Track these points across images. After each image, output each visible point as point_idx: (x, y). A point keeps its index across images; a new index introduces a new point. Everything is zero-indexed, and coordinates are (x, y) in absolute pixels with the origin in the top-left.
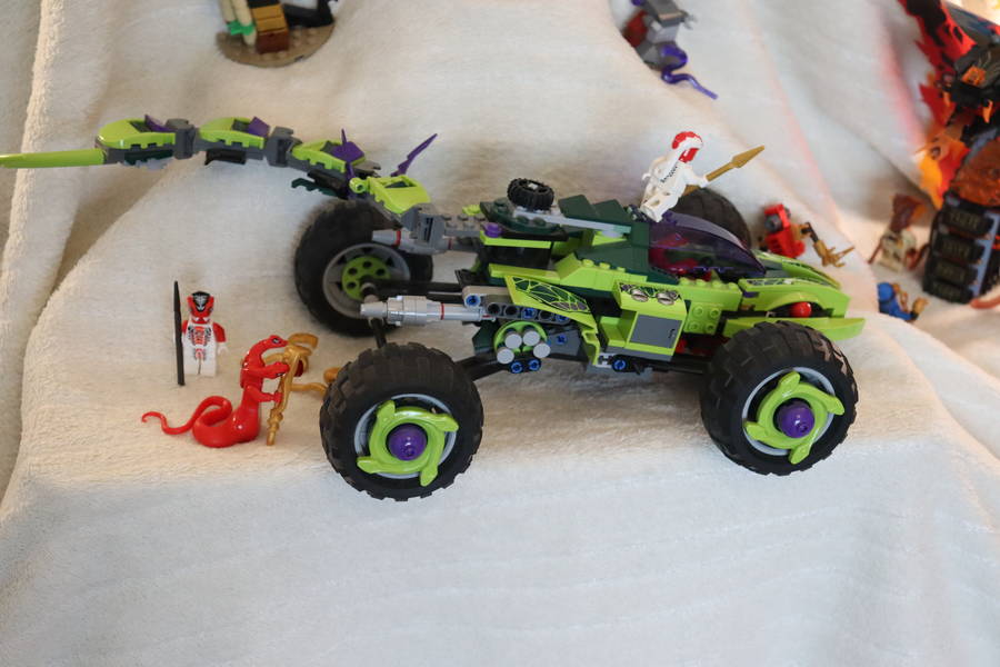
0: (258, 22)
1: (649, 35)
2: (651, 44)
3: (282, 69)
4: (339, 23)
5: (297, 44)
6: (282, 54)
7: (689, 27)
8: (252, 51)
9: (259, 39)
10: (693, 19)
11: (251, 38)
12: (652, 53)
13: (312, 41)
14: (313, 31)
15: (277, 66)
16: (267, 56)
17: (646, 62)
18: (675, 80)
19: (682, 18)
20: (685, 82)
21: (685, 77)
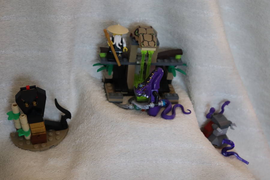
0: (32, 130)
1: (214, 133)
2: (216, 137)
3: (43, 152)
4: (70, 129)
5: (51, 139)
6: (44, 145)
7: (232, 128)
8: (29, 143)
9: (32, 137)
10: (234, 125)
11: (28, 137)
12: (216, 140)
13: (58, 138)
14: (58, 133)
15: (41, 151)
16: (36, 146)
17: (213, 145)
18: (229, 155)
19: (229, 124)
20: (233, 156)
21: (232, 154)
